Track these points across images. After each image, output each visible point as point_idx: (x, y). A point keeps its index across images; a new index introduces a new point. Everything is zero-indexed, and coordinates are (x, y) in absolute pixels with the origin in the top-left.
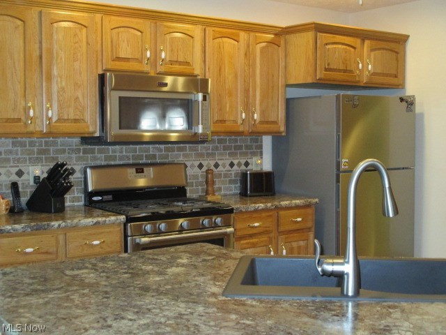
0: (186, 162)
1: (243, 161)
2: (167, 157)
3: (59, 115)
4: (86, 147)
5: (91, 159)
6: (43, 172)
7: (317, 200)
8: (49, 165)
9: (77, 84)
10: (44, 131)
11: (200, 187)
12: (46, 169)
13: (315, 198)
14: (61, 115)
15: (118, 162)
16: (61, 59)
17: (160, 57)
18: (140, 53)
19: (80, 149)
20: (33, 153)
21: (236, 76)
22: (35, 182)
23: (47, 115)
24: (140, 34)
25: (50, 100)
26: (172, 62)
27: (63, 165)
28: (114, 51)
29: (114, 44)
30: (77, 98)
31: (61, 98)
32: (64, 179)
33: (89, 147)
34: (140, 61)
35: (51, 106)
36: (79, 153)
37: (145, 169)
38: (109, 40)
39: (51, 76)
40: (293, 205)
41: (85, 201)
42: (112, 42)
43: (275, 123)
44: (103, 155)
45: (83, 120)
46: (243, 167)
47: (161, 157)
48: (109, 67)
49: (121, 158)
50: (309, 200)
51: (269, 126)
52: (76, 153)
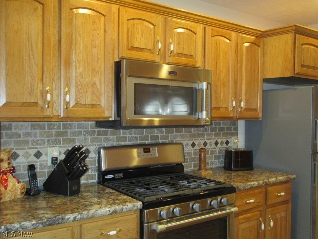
0: (182, 142)
1: (224, 141)
2: (167, 138)
3: (76, 100)
4: (100, 129)
5: (104, 141)
6: (60, 153)
7: (294, 176)
8: (66, 147)
9: (95, 69)
10: (62, 115)
11: (193, 163)
12: (63, 150)
13: (292, 174)
14: (78, 100)
15: (127, 143)
16: (80, 45)
17: (170, 49)
18: (153, 44)
19: (95, 131)
20: (50, 135)
21: (228, 70)
22: (52, 163)
23: (65, 100)
24: (152, 27)
25: (68, 85)
26: (178, 55)
27: (79, 149)
28: (130, 41)
29: (130, 35)
30: (95, 84)
31: (79, 83)
32: (80, 163)
33: (103, 129)
34: (151, 51)
35: (69, 90)
36: (94, 135)
37: (151, 149)
38: (126, 31)
39: (69, 61)
40: (278, 181)
41: (99, 178)
42: (128, 32)
43: (255, 110)
44: (115, 137)
45: (100, 105)
46: (224, 145)
47: (163, 138)
48: (125, 55)
49: (130, 140)
50: (289, 176)
51: (251, 112)
52: (91, 135)
